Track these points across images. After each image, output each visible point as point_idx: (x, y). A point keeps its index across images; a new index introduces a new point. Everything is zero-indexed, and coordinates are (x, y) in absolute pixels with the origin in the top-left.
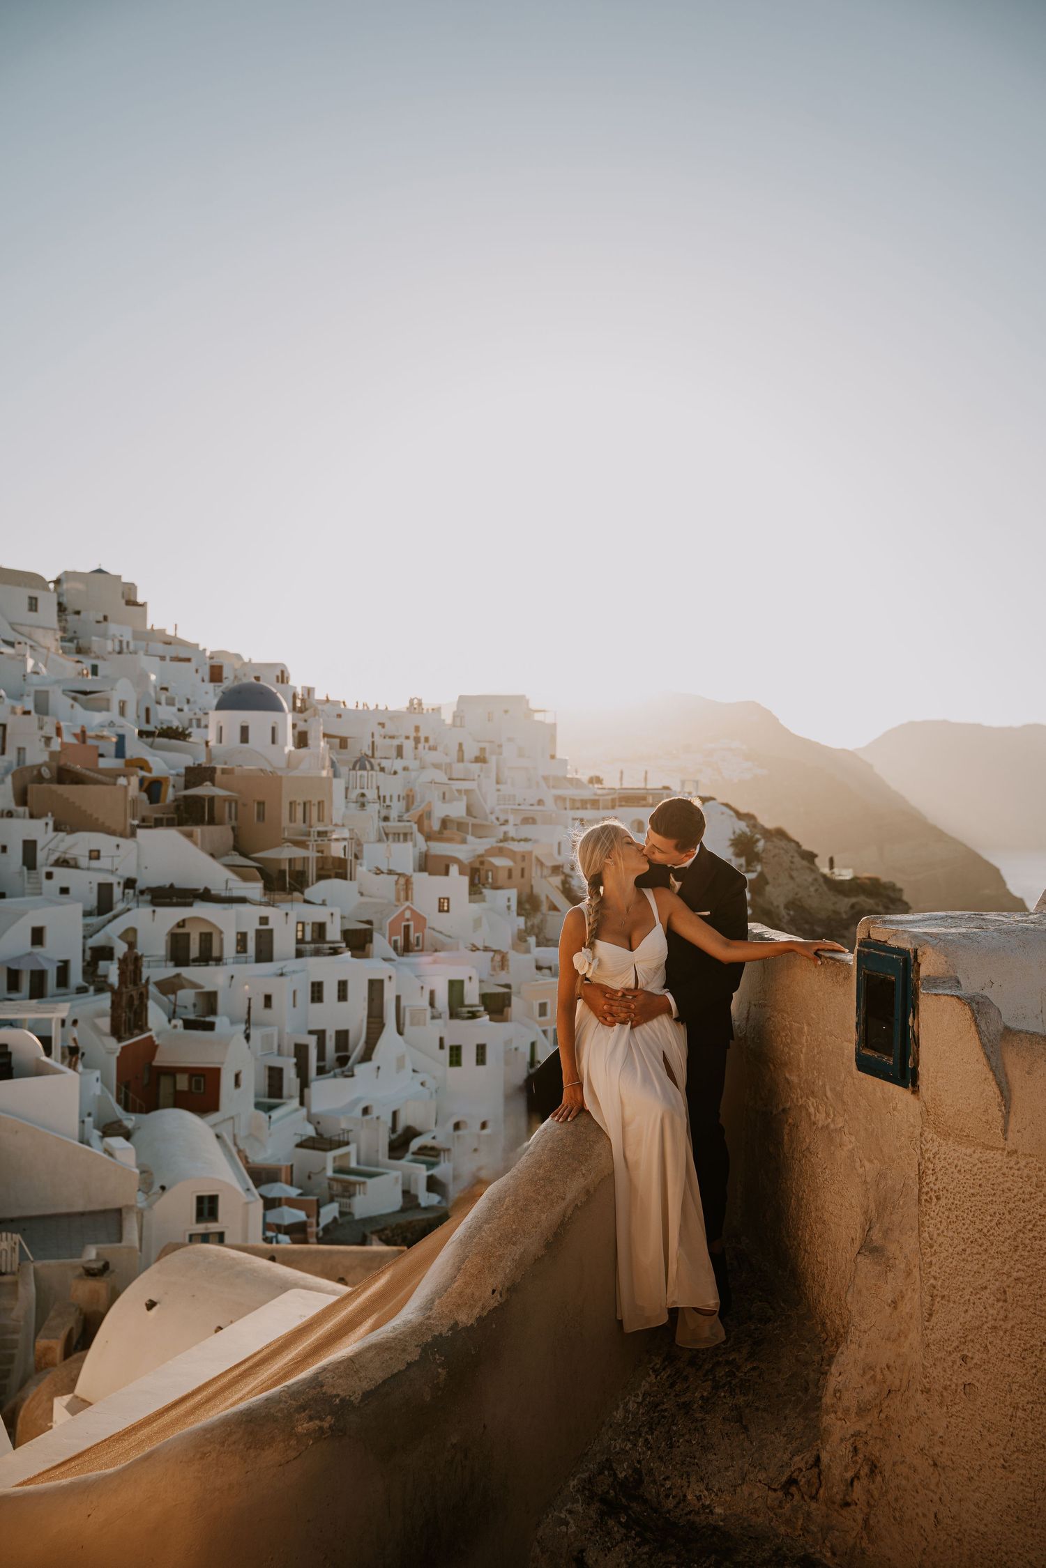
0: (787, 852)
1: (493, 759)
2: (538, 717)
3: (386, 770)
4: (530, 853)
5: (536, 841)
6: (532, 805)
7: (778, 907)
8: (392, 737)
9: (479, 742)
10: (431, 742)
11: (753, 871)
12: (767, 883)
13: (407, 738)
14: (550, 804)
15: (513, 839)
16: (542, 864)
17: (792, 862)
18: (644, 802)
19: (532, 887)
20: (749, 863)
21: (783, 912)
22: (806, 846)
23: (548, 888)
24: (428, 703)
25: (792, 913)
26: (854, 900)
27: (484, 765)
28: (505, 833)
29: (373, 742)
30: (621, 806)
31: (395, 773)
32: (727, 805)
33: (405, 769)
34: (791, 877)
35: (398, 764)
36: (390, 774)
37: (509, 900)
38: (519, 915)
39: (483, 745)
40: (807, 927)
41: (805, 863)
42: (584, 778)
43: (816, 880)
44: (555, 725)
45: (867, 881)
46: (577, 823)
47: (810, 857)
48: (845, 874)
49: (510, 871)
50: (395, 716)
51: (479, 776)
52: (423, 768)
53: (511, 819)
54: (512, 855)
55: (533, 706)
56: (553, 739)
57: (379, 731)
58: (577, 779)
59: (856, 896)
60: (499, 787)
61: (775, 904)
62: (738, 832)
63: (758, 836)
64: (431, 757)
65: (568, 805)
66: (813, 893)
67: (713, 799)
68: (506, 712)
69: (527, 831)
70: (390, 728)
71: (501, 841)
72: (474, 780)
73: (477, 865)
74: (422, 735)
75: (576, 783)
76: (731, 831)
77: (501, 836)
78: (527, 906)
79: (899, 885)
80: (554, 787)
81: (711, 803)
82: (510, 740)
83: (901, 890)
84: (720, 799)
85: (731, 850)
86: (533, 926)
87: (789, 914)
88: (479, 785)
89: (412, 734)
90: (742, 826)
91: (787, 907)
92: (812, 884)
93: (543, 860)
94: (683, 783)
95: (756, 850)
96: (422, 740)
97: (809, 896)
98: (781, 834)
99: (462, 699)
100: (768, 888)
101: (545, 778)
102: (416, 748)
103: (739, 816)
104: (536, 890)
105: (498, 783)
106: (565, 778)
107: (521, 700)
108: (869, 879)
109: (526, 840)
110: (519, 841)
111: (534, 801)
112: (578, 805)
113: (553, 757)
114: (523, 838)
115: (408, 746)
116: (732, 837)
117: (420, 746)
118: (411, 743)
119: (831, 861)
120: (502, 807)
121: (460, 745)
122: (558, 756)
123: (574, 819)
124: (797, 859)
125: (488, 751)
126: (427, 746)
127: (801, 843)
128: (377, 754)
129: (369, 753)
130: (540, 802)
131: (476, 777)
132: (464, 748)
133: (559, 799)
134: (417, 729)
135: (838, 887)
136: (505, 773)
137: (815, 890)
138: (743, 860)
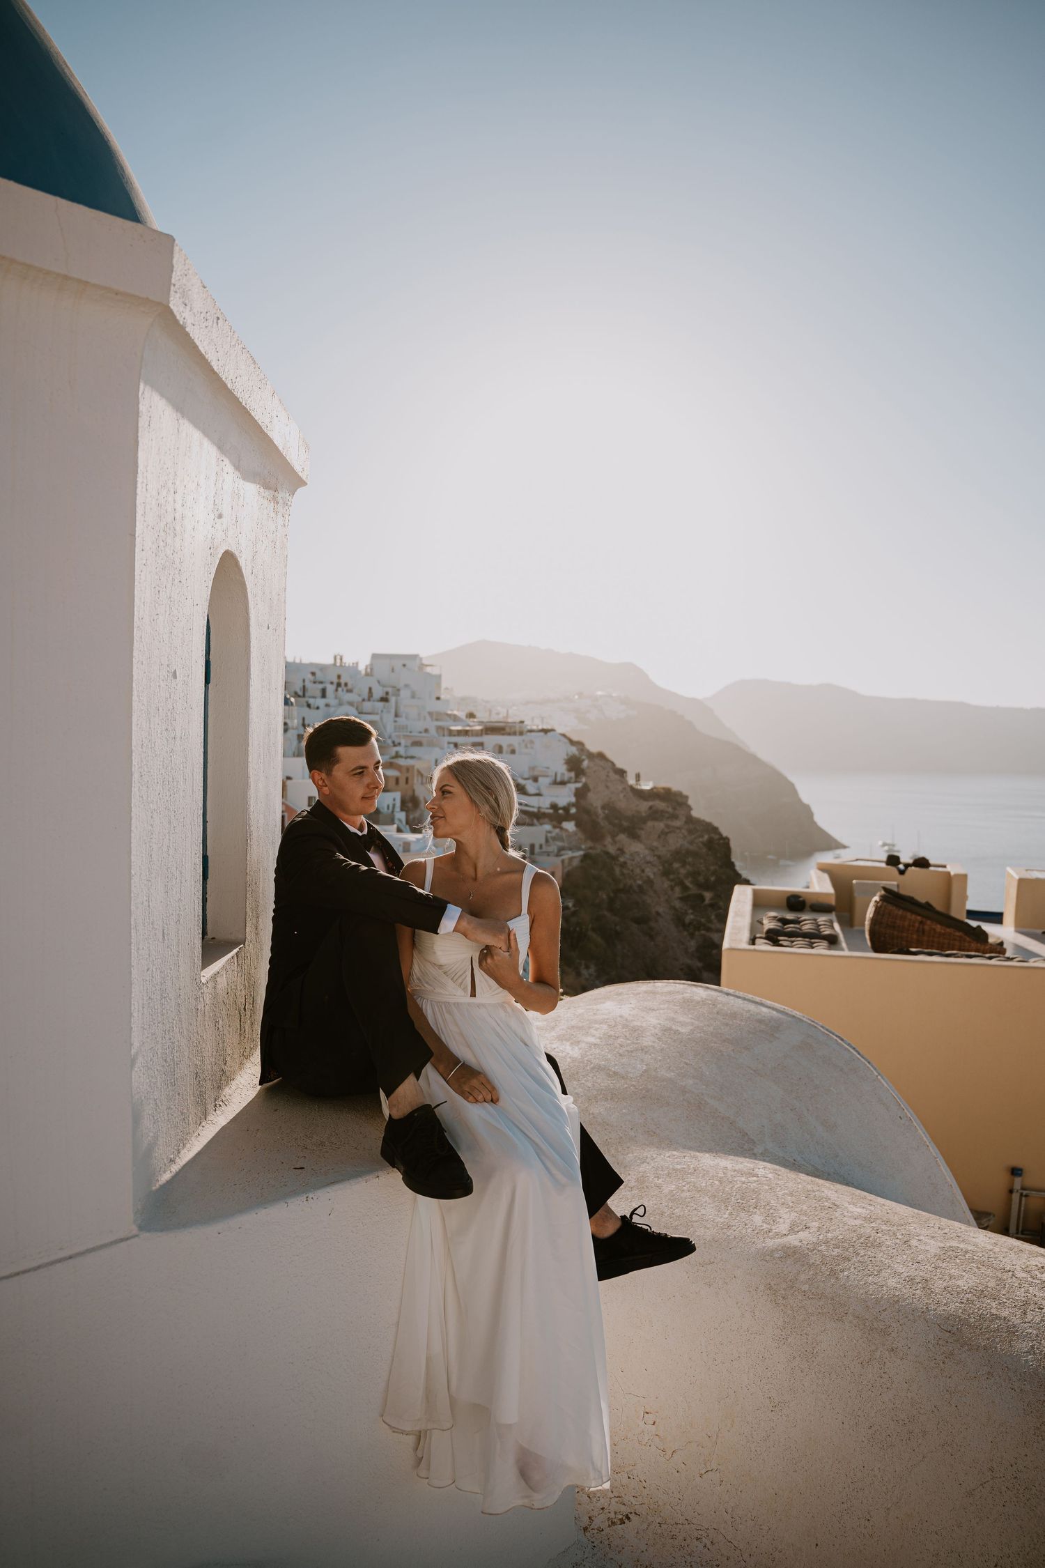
0: (604, 769)
1: (393, 699)
2: (429, 670)
3: (312, 706)
4: (413, 767)
5: (419, 759)
6: (420, 732)
7: (596, 807)
8: (321, 682)
9: (384, 686)
10: (350, 686)
11: (579, 782)
12: (589, 790)
13: (332, 683)
14: (433, 731)
15: (401, 757)
16: (422, 775)
17: (608, 776)
18: (502, 732)
19: (414, 791)
20: (577, 776)
21: (600, 811)
22: (619, 765)
24: (348, 661)
25: (606, 812)
26: (651, 803)
27: (387, 704)
28: (397, 752)
29: (304, 687)
30: (487, 734)
31: (318, 708)
32: (564, 735)
33: (327, 705)
34: (607, 787)
35: (321, 702)
36: (314, 708)
37: (394, 800)
38: (402, 810)
39: (390, 690)
40: (616, 821)
41: (617, 777)
42: (461, 714)
43: (624, 789)
44: (440, 676)
45: (662, 791)
46: (452, 746)
47: (622, 773)
48: (646, 786)
49: (397, 780)
50: (323, 668)
51: (382, 711)
52: (341, 704)
53: (403, 742)
54: (399, 768)
55: (425, 662)
56: (439, 685)
57: (310, 676)
58: (455, 716)
59: (651, 800)
60: (397, 719)
61: (595, 805)
62: (570, 754)
63: (584, 757)
64: (348, 697)
65: (446, 733)
66: (623, 798)
67: (553, 730)
68: (404, 665)
69: (415, 751)
70: (319, 676)
71: (393, 758)
72: (377, 714)
74: (343, 681)
75: (455, 719)
76: (564, 754)
77: (394, 754)
78: (410, 805)
79: (685, 793)
80: (437, 720)
81: (552, 733)
82: (407, 686)
83: (687, 797)
84: (560, 730)
85: (565, 767)
86: (414, 818)
87: (604, 813)
88: (381, 718)
89: (335, 680)
90: (574, 750)
91: (603, 807)
92: (622, 792)
93: (423, 772)
94: (533, 719)
95: (582, 767)
96: (343, 685)
97: (619, 800)
98: (601, 756)
99: (375, 656)
100: (590, 795)
101: (430, 714)
102: (337, 690)
103: (572, 742)
104: (417, 793)
105: (396, 715)
106: (447, 715)
107: (415, 657)
108: (664, 789)
109: (412, 757)
110: (406, 758)
111: (422, 730)
112: (456, 733)
113: (438, 698)
114: (409, 755)
115: (330, 689)
116: (566, 757)
117: (340, 689)
118: (334, 687)
119: (638, 777)
120: (397, 734)
121: (370, 689)
122: (442, 697)
123: (449, 743)
124: (612, 775)
125: (390, 694)
126: (345, 689)
127: (615, 762)
128: (307, 694)
129: (301, 693)
130: (426, 731)
131: (380, 712)
132: (373, 691)
133: (439, 728)
134: (339, 677)
135: (641, 794)
136: (402, 709)
137: (624, 796)
138: (573, 774)
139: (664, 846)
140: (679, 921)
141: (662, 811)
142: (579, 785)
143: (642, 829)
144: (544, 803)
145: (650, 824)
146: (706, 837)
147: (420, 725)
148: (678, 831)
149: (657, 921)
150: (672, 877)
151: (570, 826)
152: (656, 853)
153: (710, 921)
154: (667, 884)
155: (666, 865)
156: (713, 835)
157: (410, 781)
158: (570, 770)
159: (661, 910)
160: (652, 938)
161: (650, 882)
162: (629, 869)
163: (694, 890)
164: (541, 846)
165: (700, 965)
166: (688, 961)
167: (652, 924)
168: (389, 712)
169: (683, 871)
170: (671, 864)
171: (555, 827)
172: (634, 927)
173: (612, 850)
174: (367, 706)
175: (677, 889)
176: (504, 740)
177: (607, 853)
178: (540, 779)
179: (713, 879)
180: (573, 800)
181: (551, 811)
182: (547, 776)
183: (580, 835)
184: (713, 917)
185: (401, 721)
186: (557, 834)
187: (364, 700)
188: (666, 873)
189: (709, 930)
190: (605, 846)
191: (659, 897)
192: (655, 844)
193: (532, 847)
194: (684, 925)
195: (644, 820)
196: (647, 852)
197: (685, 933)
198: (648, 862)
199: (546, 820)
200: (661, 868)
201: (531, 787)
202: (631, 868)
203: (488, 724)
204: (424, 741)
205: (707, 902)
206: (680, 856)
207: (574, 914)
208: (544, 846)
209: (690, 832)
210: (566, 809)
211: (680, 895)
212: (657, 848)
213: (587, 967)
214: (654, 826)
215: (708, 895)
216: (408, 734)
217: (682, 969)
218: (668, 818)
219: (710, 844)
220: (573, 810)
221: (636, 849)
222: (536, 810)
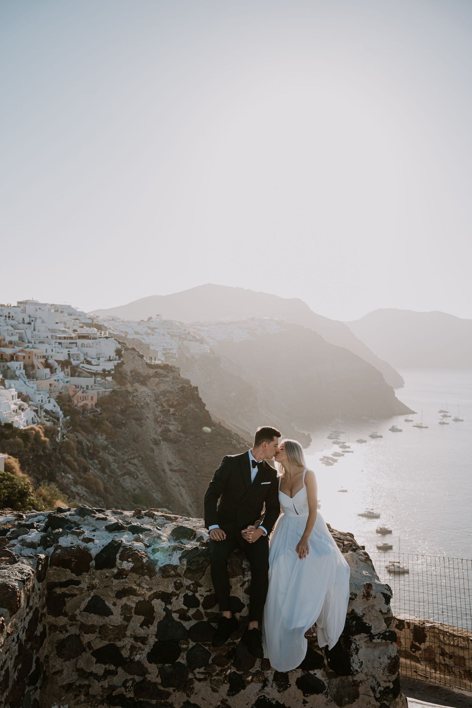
0: (133, 354)
1: (33, 323)
5: (38, 349)
6: (44, 338)
7: (127, 371)
12: (124, 364)
14: (50, 337)
17: (134, 358)
18: (87, 338)
19: (33, 362)
20: (119, 357)
21: (129, 373)
22: (141, 353)
23: (38, 362)
25: (132, 373)
26: (156, 370)
27: (31, 325)
30: (78, 339)
34: (134, 363)
37: (20, 365)
40: (136, 378)
41: (139, 358)
42: (69, 330)
43: (143, 364)
47: (142, 357)
49: (24, 357)
53: (34, 342)
54: (26, 352)
59: (156, 369)
60: (33, 332)
61: (127, 370)
62: (118, 348)
63: (123, 349)
65: (55, 338)
66: (141, 368)
67: (111, 337)
69: (38, 346)
71: (25, 348)
72: (24, 329)
73: (13, 355)
74: (11, 315)
75: (65, 332)
76: (115, 348)
77: (26, 346)
79: (177, 367)
80: (53, 332)
82: (40, 317)
83: (178, 369)
84: (114, 337)
85: (115, 354)
86: (33, 373)
88: (25, 332)
89: (7, 315)
90: (119, 346)
92: (141, 365)
93: (39, 354)
95: (122, 353)
96: (11, 317)
97: (140, 369)
98: (133, 349)
100: (125, 366)
101: (51, 330)
103: (118, 343)
105: (34, 330)
106: (60, 330)
108: (165, 364)
109: (35, 348)
111: (46, 337)
113: (57, 323)
116: (115, 349)
119: (151, 359)
121: (23, 319)
123: (55, 342)
124: (137, 357)
127: (139, 351)
130: (47, 337)
132: (25, 319)
134: (9, 313)
135: (150, 366)
136: (36, 328)
137: (142, 367)
138: (117, 357)
139: (158, 389)
140: (156, 421)
141: (161, 374)
142: (120, 361)
143: (149, 381)
144: (99, 369)
145: (152, 379)
146: (180, 385)
147: (45, 335)
148: (166, 383)
149: (146, 420)
150: (158, 402)
151: (109, 379)
152: (154, 392)
153: (171, 421)
154: (155, 405)
155: (157, 397)
156: (185, 385)
157: (31, 358)
158: (116, 355)
159: (149, 416)
160: (141, 427)
161: (147, 404)
162: (138, 398)
163: (167, 408)
164: (92, 387)
165: (161, 438)
166: (155, 436)
167: (143, 421)
168: (30, 329)
169: (163, 400)
170: (159, 397)
171: (102, 379)
172: (133, 422)
173: (130, 389)
174: (21, 326)
175: (160, 407)
176: (85, 341)
177: (127, 391)
178: (101, 358)
179: (175, 403)
180: (113, 367)
181: (102, 372)
182: (104, 357)
183: (114, 382)
184: (172, 419)
185: (36, 333)
186: (103, 382)
187: (19, 324)
188: (156, 400)
189: (168, 424)
190: (127, 388)
191: (150, 410)
192: (154, 388)
193: (87, 386)
194: (158, 422)
195: (150, 377)
196: (149, 391)
197: (158, 425)
198: (148, 396)
199: (99, 376)
200: (154, 398)
201: (94, 362)
202: (140, 398)
203: (80, 335)
204: (45, 341)
205: (171, 412)
206: (164, 393)
207: (100, 414)
208: (93, 386)
209: (173, 383)
210: (109, 371)
211: (160, 410)
212: (154, 390)
213: (102, 436)
214: (154, 381)
215: (172, 410)
216: (38, 338)
217: (151, 440)
218: (163, 377)
219: (182, 389)
220: (113, 372)
221: (142, 389)
222: (95, 372)
